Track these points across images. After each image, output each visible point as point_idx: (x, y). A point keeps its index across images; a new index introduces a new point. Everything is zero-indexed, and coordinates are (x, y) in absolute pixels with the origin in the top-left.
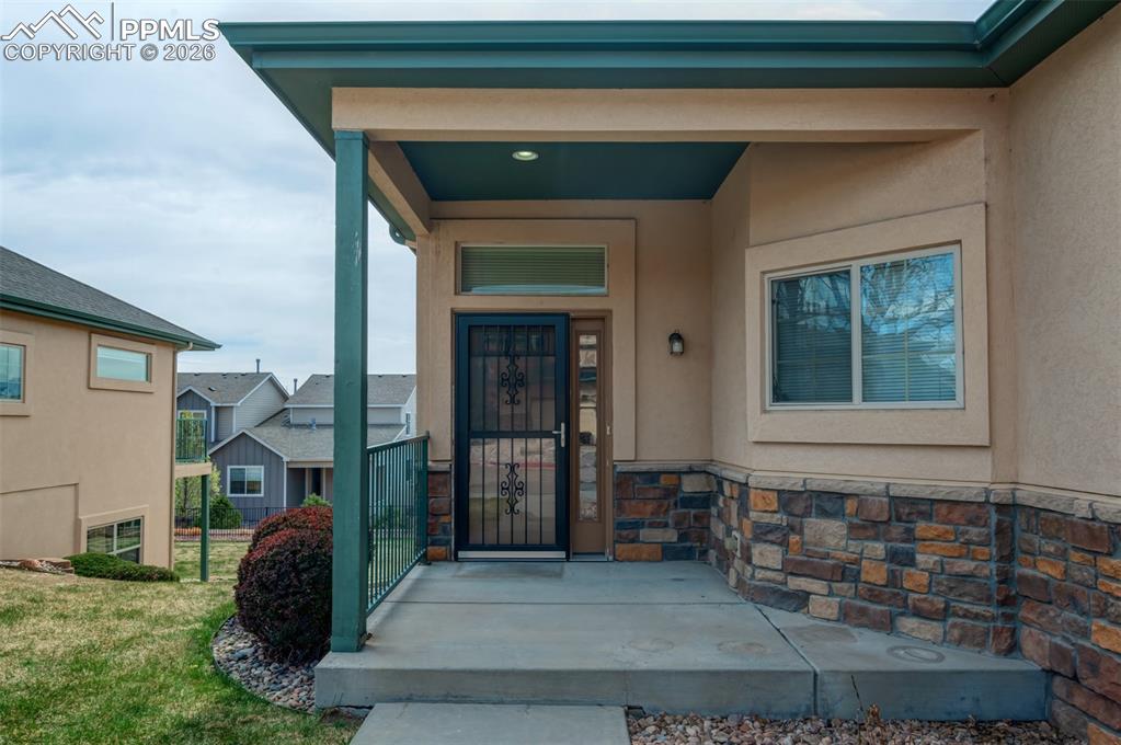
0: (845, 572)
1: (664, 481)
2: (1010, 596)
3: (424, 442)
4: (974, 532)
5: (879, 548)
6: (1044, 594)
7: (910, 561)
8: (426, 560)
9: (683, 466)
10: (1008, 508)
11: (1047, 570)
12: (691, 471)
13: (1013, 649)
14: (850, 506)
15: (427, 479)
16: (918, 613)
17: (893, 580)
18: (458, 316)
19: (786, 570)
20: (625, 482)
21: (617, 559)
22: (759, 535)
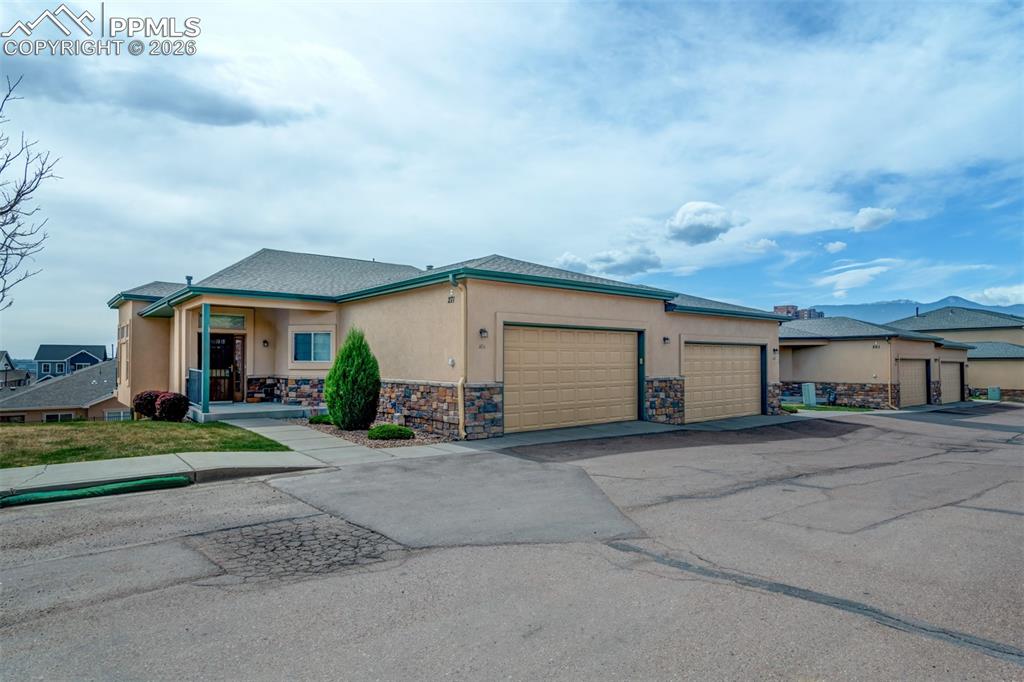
1: (261, 381)
5: (316, 390)
7: (321, 392)
9: (266, 377)
12: (269, 378)
14: (311, 382)
17: (319, 396)
19: (297, 397)
20: (250, 381)
21: (247, 402)
22: (291, 390)
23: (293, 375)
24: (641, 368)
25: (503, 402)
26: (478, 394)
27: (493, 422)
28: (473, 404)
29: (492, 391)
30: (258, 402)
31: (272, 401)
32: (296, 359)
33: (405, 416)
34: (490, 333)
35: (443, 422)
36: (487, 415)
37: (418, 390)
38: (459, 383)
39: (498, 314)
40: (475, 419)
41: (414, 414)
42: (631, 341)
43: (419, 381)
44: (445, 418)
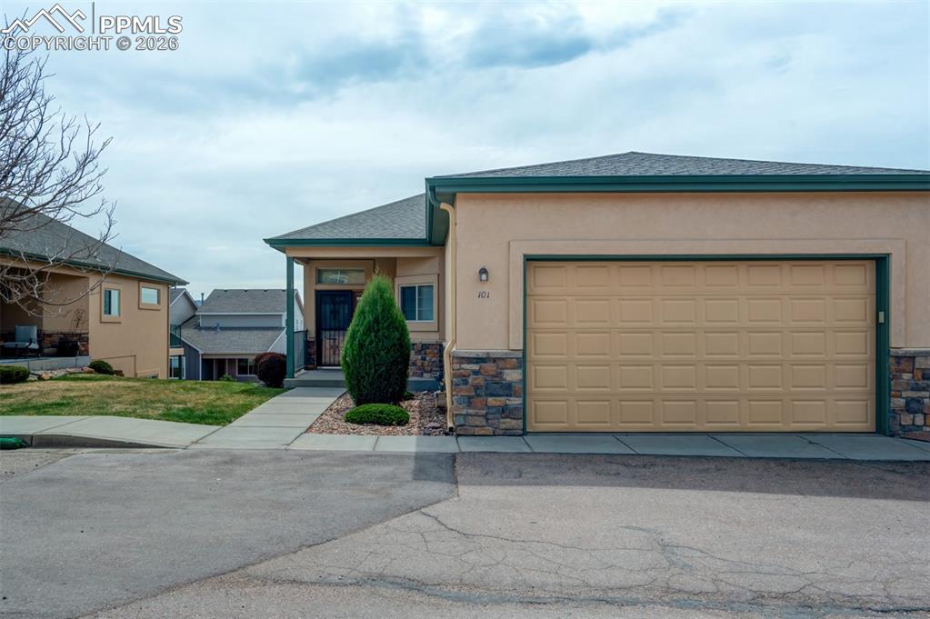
3: (306, 332)
4: (436, 351)
5: (420, 357)
7: (425, 359)
8: (306, 369)
15: (307, 344)
16: (427, 372)
17: (423, 364)
24: (881, 331)
25: (524, 380)
26: (475, 367)
27: (505, 411)
28: (466, 383)
29: (501, 364)
34: (497, 273)
36: (490, 399)
40: (470, 405)
42: (858, 281)
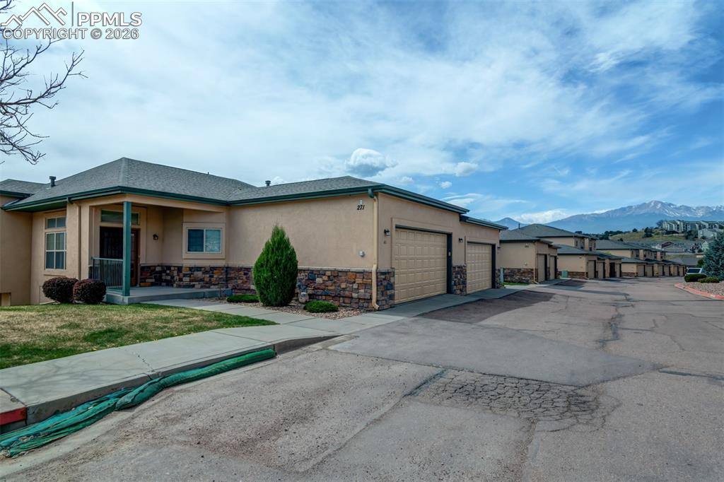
0: (202, 280)
1: (152, 268)
2: (228, 280)
4: (223, 271)
5: (208, 275)
6: (231, 278)
7: (212, 277)
9: (156, 265)
10: (227, 268)
11: (232, 275)
12: (158, 266)
13: (227, 287)
14: (203, 269)
16: (214, 285)
17: (210, 280)
18: (102, 229)
19: (190, 281)
20: (143, 268)
21: (140, 286)
22: (185, 275)
23: (187, 263)
24: (449, 259)
25: (394, 282)
26: (384, 277)
27: (390, 297)
28: (381, 284)
29: (390, 275)
30: (149, 286)
31: (160, 285)
32: (189, 250)
33: (309, 295)
34: (390, 232)
35: (352, 298)
36: (388, 292)
37: (324, 275)
38: (374, 269)
39: (393, 220)
40: (382, 295)
41: (320, 292)
42: (444, 240)
43: (325, 268)
44: (355, 295)
